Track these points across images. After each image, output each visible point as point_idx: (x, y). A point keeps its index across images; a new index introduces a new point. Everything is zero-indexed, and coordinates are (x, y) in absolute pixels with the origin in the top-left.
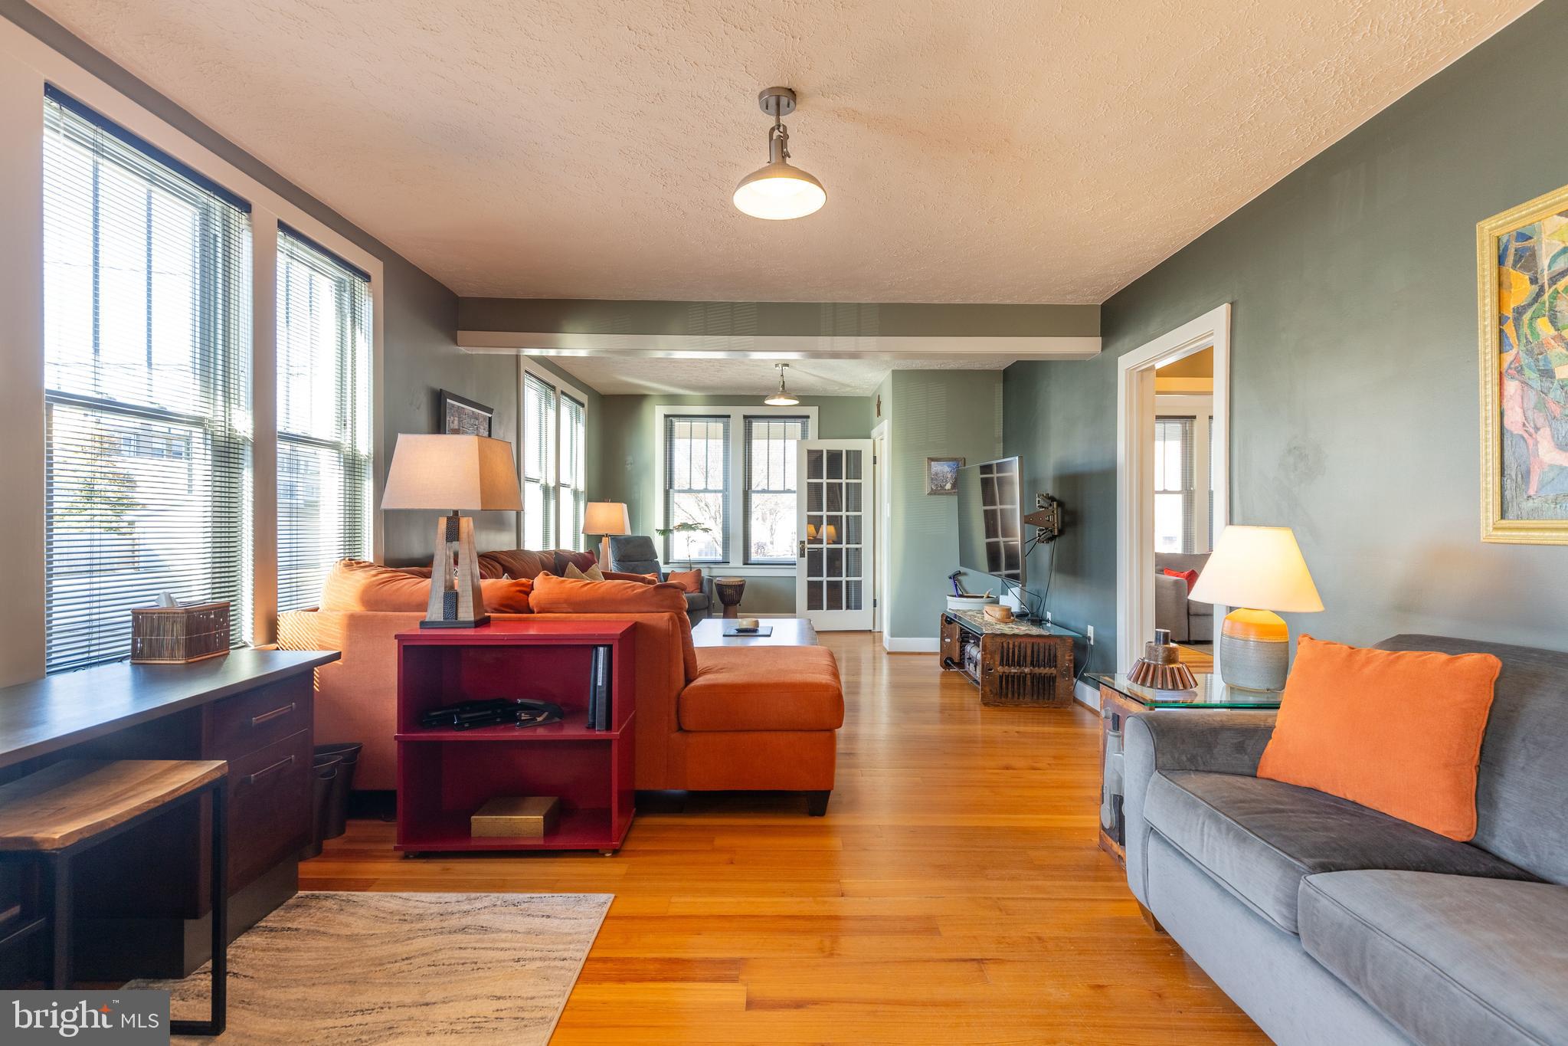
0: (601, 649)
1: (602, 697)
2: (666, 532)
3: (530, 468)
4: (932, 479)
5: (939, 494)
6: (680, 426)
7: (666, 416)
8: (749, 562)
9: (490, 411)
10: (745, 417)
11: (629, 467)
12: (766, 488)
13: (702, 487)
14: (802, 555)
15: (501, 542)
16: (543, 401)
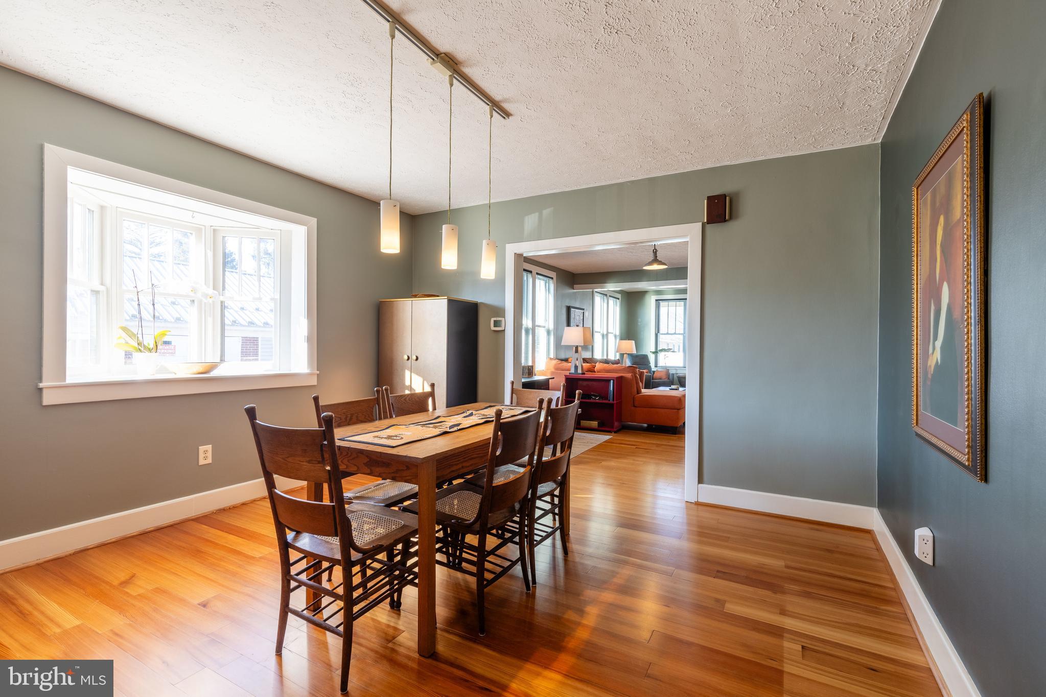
0: (612, 381)
1: (612, 393)
2: (656, 353)
3: (597, 328)
6: (662, 303)
7: (656, 300)
9: (583, 309)
11: (639, 324)
13: (673, 332)
15: (587, 355)
16: (602, 301)
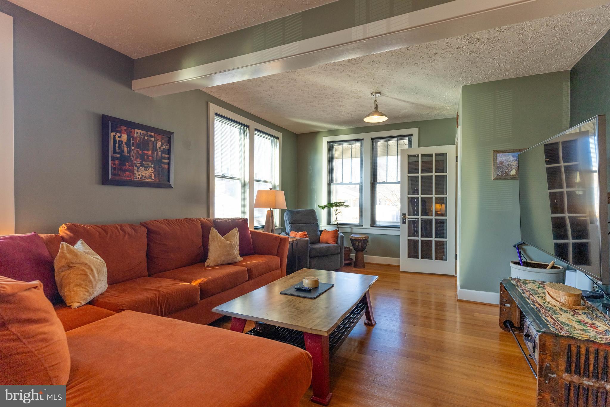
2: (328, 207)
4: (497, 167)
5: (504, 179)
6: (337, 147)
7: (328, 142)
8: (375, 225)
10: (372, 139)
12: (386, 181)
13: (348, 182)
14: (404, 223)
16: (236, 132)
